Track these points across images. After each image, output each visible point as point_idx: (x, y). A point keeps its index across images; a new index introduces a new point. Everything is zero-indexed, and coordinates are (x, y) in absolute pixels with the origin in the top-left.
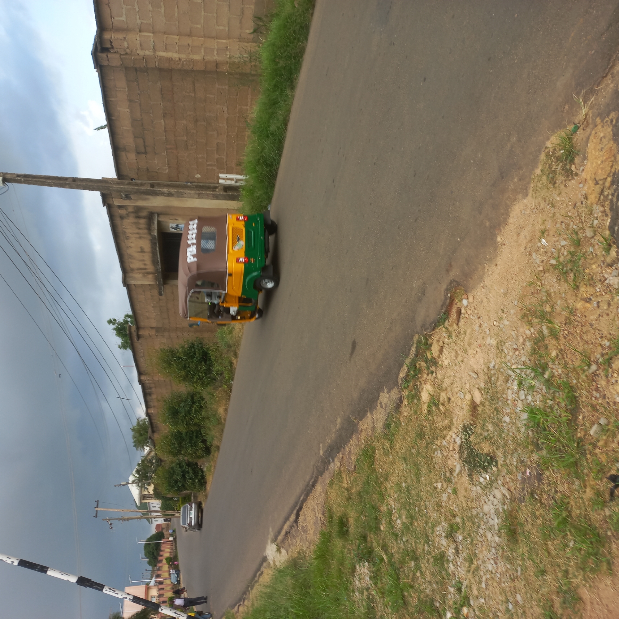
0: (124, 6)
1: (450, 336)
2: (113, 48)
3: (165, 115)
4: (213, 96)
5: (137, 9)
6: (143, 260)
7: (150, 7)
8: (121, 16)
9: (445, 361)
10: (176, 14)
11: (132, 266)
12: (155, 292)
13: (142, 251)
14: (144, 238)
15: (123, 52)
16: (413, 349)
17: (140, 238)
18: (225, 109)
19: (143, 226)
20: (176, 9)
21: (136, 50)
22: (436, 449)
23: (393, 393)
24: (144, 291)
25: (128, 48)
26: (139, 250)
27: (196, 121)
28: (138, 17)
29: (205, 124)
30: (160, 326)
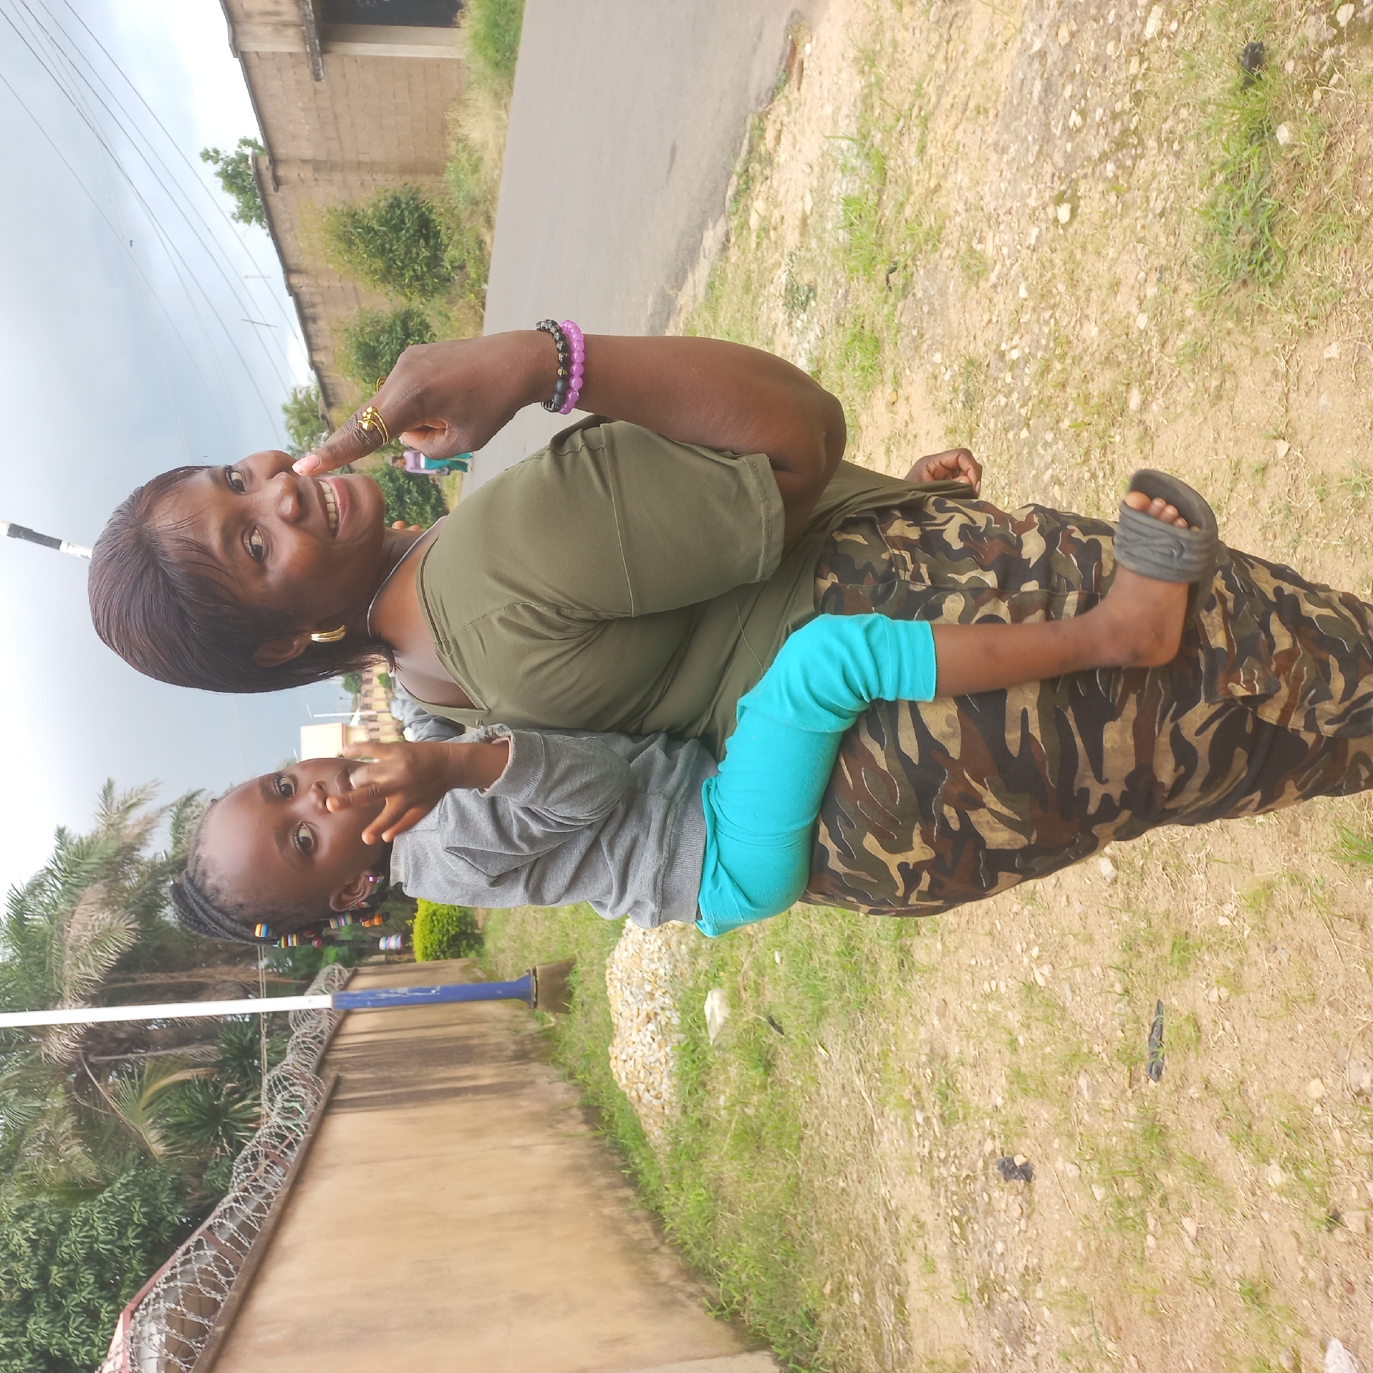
1: (789, 112)
9: (782, 156)
11: (248, 5)
12: (305, 72)
16: (746, 142)
22: (762, 303)
23: (718, 227)
24: (279, 70)
30: (322, 156)
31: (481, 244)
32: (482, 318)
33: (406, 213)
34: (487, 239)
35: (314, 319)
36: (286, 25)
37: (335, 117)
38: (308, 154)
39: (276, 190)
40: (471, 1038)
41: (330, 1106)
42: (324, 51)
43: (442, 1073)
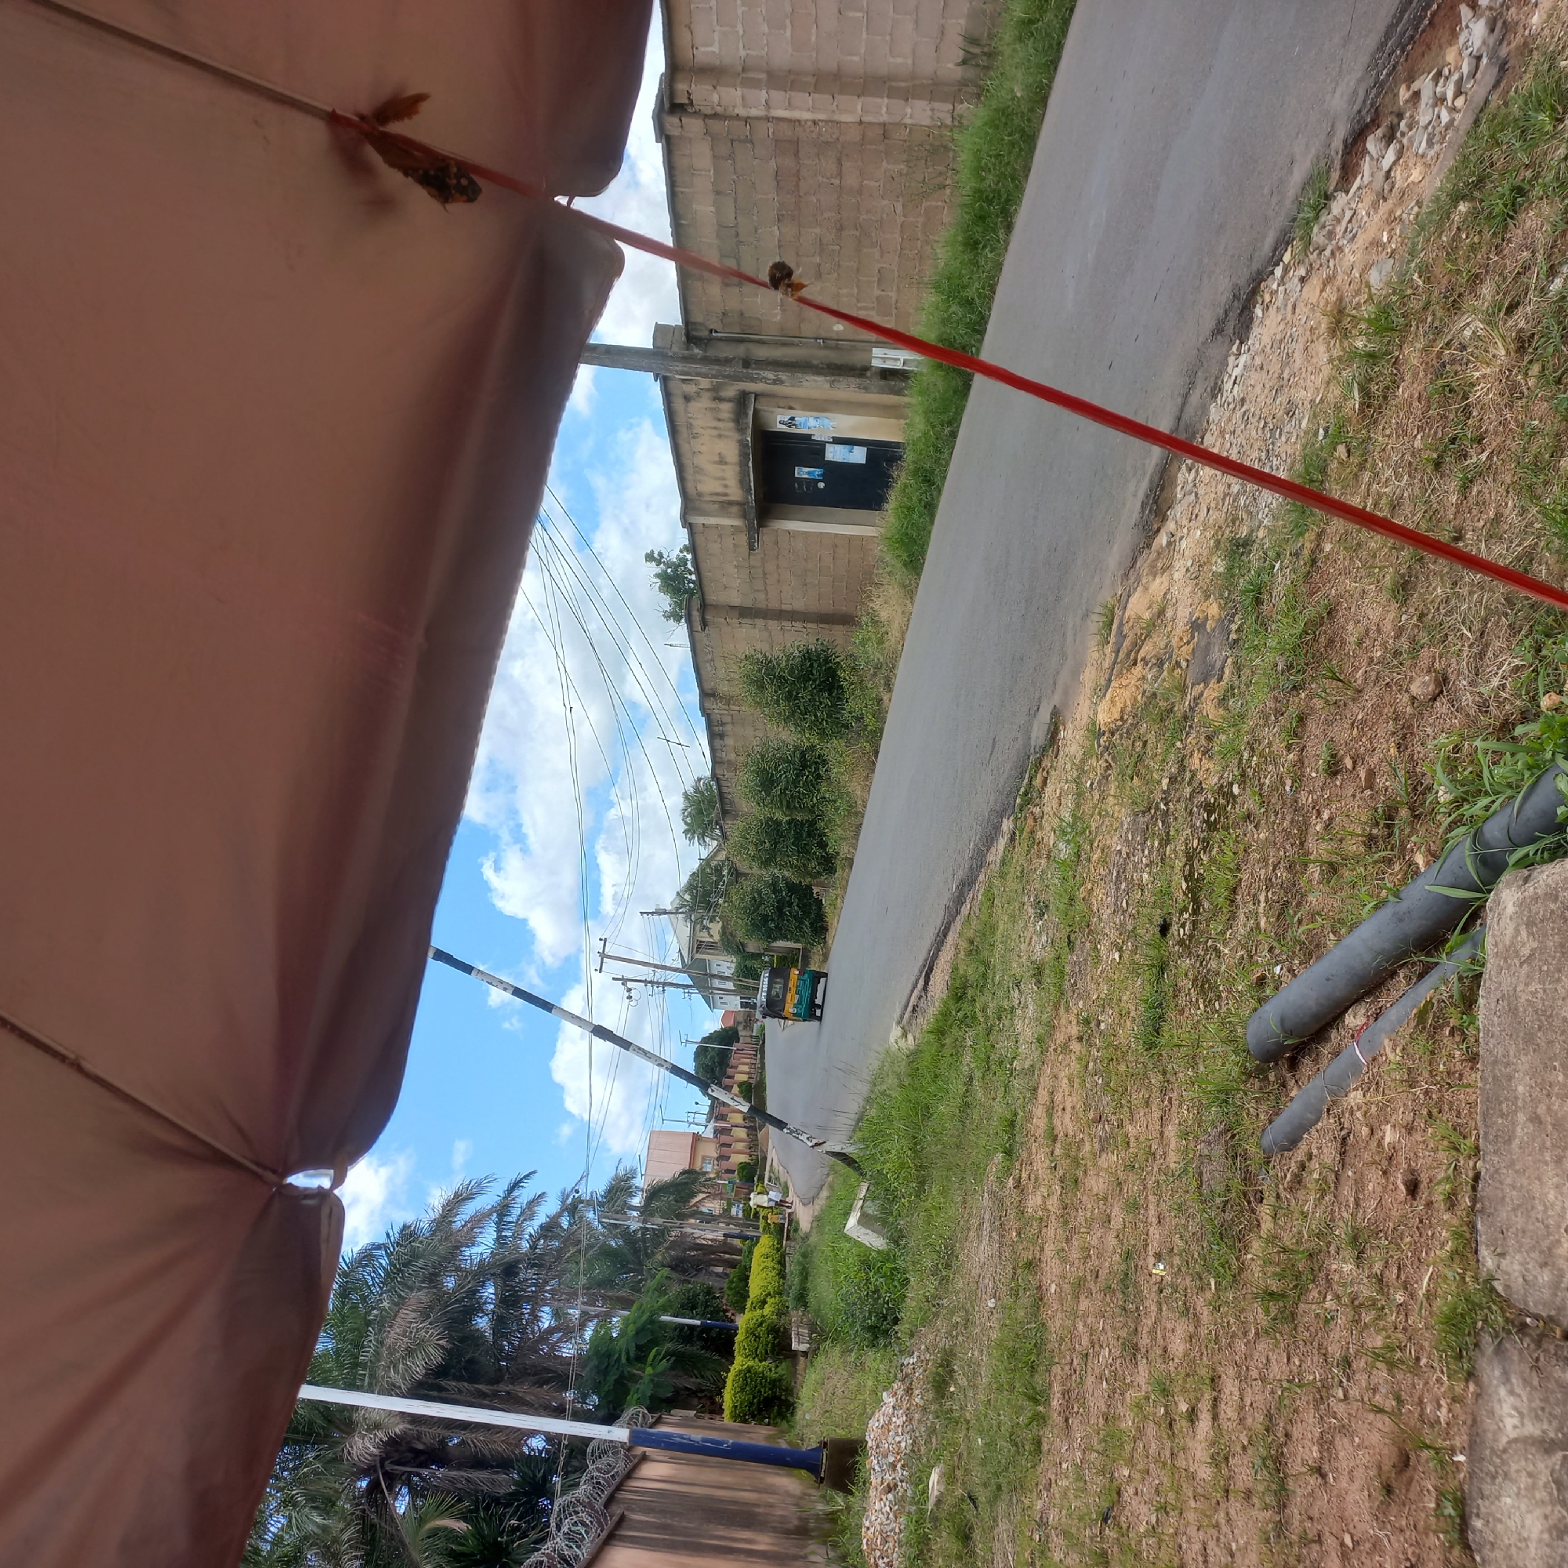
0: (718, 28)
2: (691, 103)
3: (780, 219)
4: (877, 184)
5: (741, 33)
6: (724, 479)
7: (765, 28)
8: (711, 45)
10: (813, 38)
11: (701, 488)
12: (743, 539)
13: (722, 461)
14: (726, 437)
15: (709, 111)
17: (720, 436)
18: (899, 208)
19: (726, 415)
20: (814, 30)
21: (734, 107)
24: (720, 536)
25: (719, 105)
26: (717, 459)
27: (841, 228)
28: (741, 45)
29: (858, 234)
30: (748, 603)
31: (879, 701)
32: (874, 764)
33: (815, 665)
34: (886, 698)
35: (722, 736)
36: (731, 503)
37: (765, 574)
38: (736, 600)
39: (703, 630)
40: (758, 1506)
41: (611, 1539)
42: (761, 525)
43: (721, 1531)
